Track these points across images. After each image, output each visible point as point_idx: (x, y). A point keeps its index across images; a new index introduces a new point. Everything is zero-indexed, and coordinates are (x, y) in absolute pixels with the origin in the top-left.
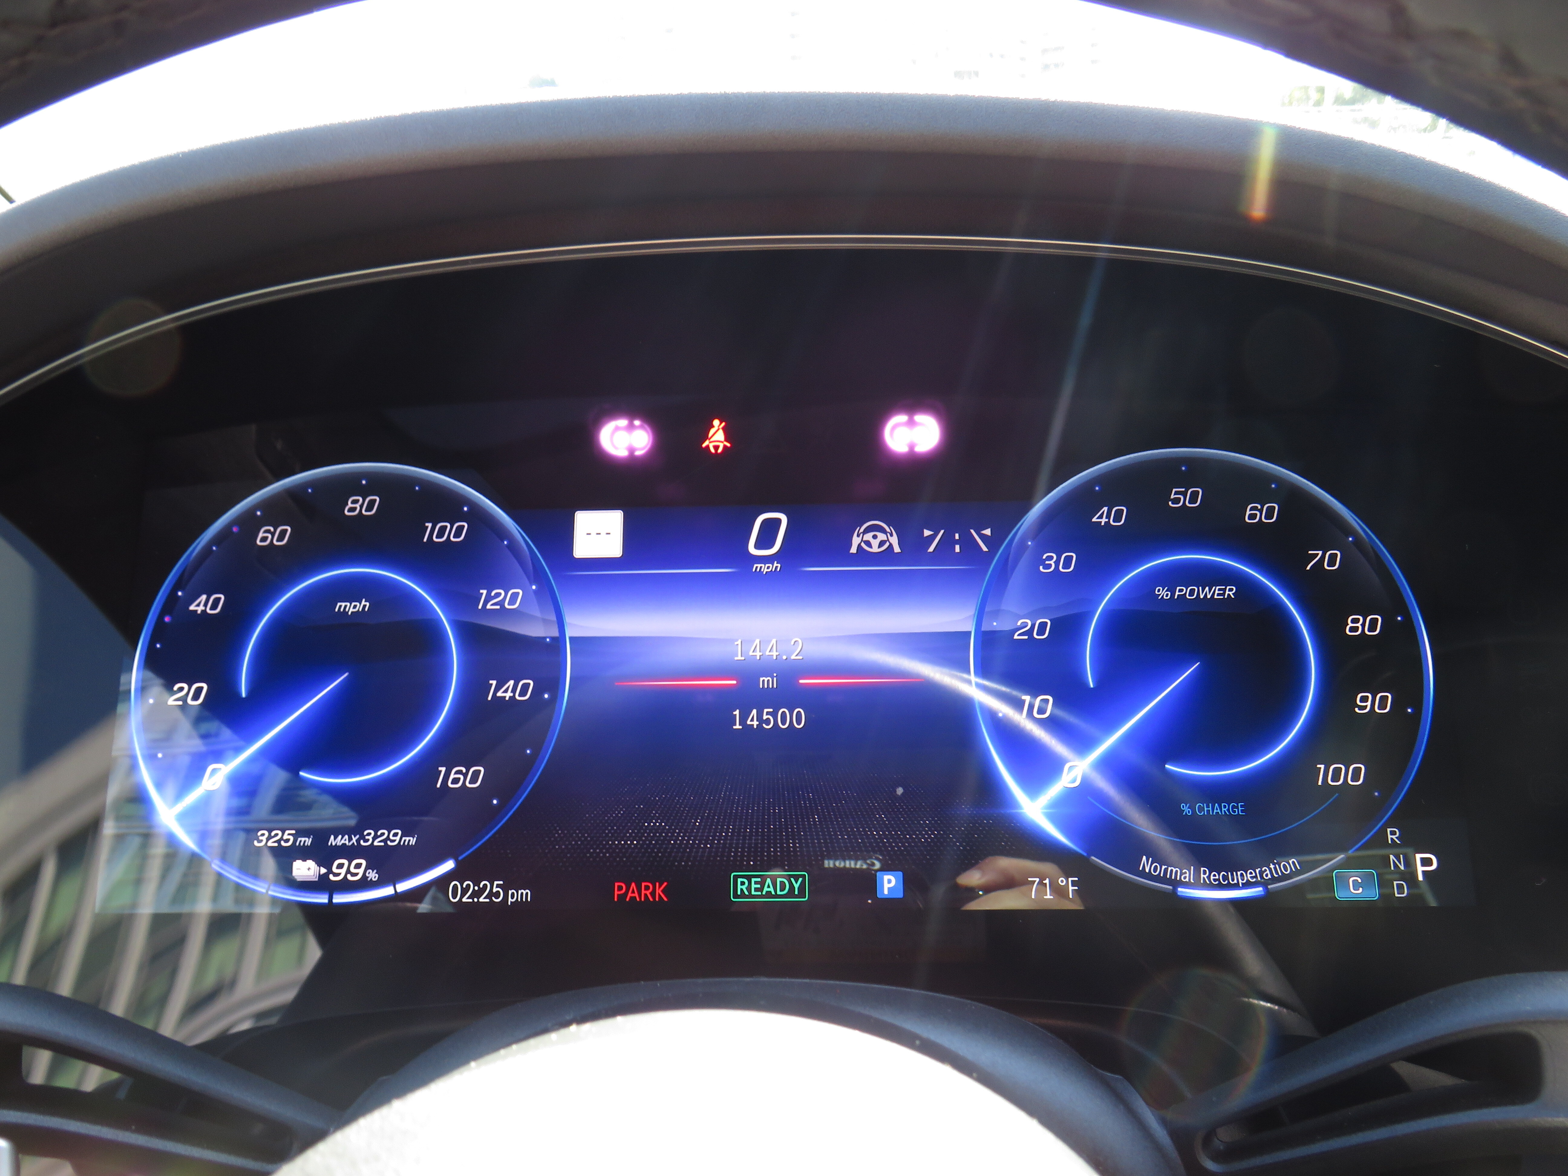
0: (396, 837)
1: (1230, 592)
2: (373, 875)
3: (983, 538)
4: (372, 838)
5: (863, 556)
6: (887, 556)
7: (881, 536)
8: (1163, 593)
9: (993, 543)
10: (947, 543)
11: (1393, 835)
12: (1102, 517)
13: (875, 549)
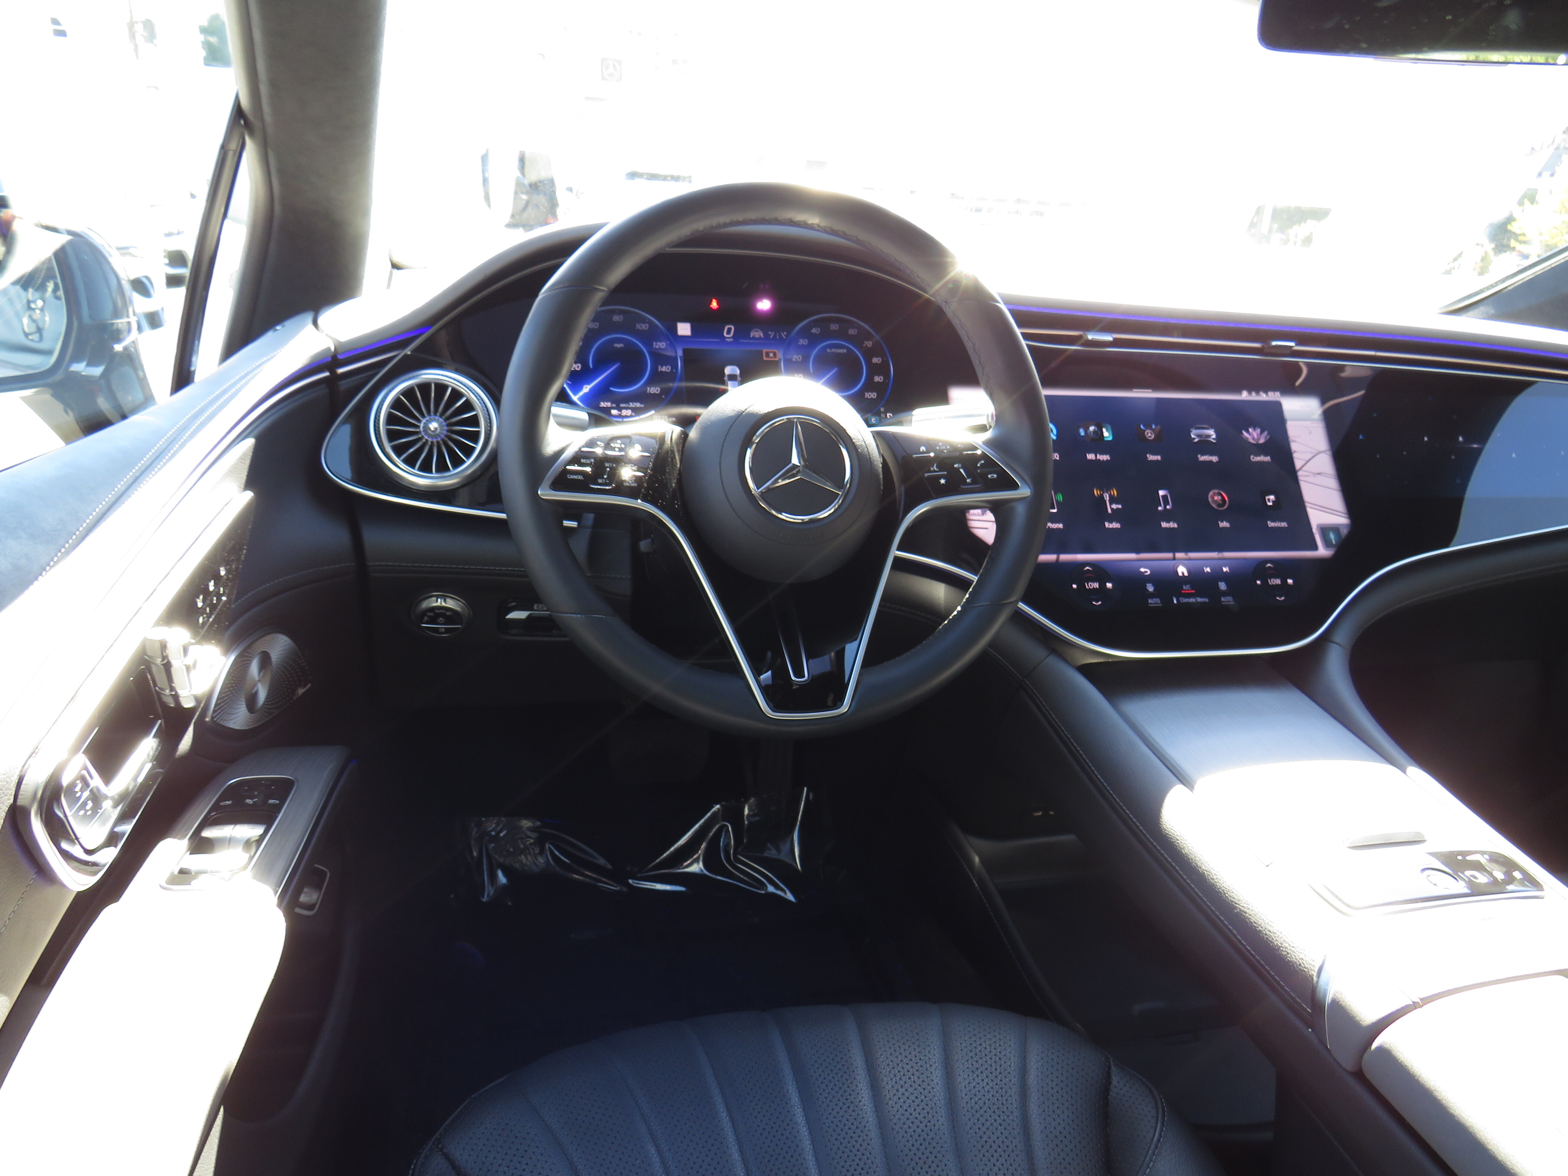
0: (638, 405)
1: (845, 351)
2: (633, 414)
3: (784, 335)
4: (631, 405)
5: (754, 338)
6: (760, 338)
7: (758, 333)
8: (829, 350)
9: (787, 336)
10: (775, 336)
11: (882, 409)
12: (814, 331)
13: (757, 337)
